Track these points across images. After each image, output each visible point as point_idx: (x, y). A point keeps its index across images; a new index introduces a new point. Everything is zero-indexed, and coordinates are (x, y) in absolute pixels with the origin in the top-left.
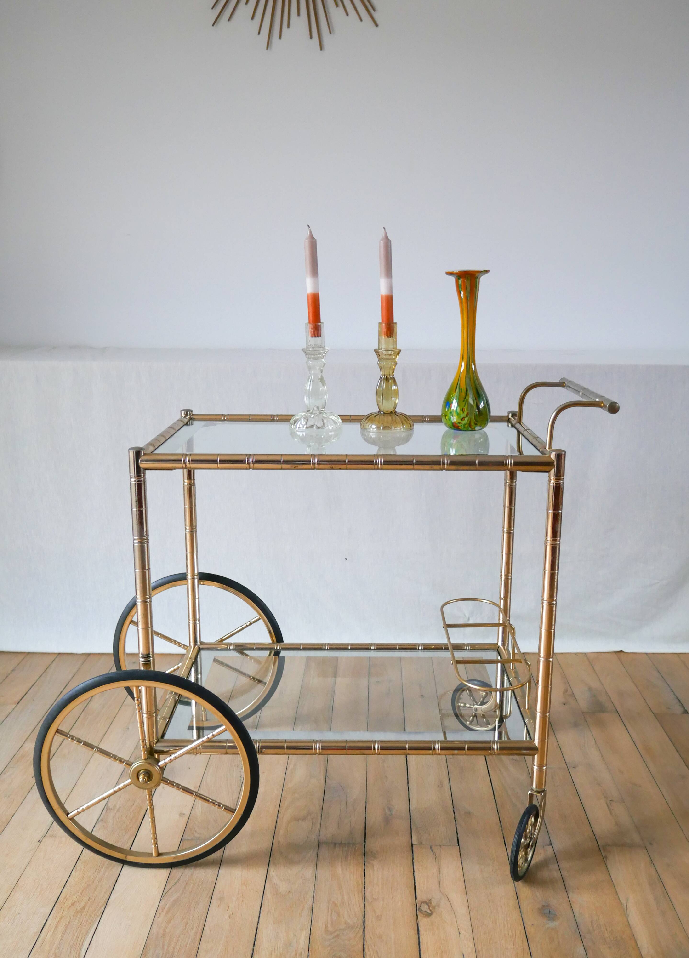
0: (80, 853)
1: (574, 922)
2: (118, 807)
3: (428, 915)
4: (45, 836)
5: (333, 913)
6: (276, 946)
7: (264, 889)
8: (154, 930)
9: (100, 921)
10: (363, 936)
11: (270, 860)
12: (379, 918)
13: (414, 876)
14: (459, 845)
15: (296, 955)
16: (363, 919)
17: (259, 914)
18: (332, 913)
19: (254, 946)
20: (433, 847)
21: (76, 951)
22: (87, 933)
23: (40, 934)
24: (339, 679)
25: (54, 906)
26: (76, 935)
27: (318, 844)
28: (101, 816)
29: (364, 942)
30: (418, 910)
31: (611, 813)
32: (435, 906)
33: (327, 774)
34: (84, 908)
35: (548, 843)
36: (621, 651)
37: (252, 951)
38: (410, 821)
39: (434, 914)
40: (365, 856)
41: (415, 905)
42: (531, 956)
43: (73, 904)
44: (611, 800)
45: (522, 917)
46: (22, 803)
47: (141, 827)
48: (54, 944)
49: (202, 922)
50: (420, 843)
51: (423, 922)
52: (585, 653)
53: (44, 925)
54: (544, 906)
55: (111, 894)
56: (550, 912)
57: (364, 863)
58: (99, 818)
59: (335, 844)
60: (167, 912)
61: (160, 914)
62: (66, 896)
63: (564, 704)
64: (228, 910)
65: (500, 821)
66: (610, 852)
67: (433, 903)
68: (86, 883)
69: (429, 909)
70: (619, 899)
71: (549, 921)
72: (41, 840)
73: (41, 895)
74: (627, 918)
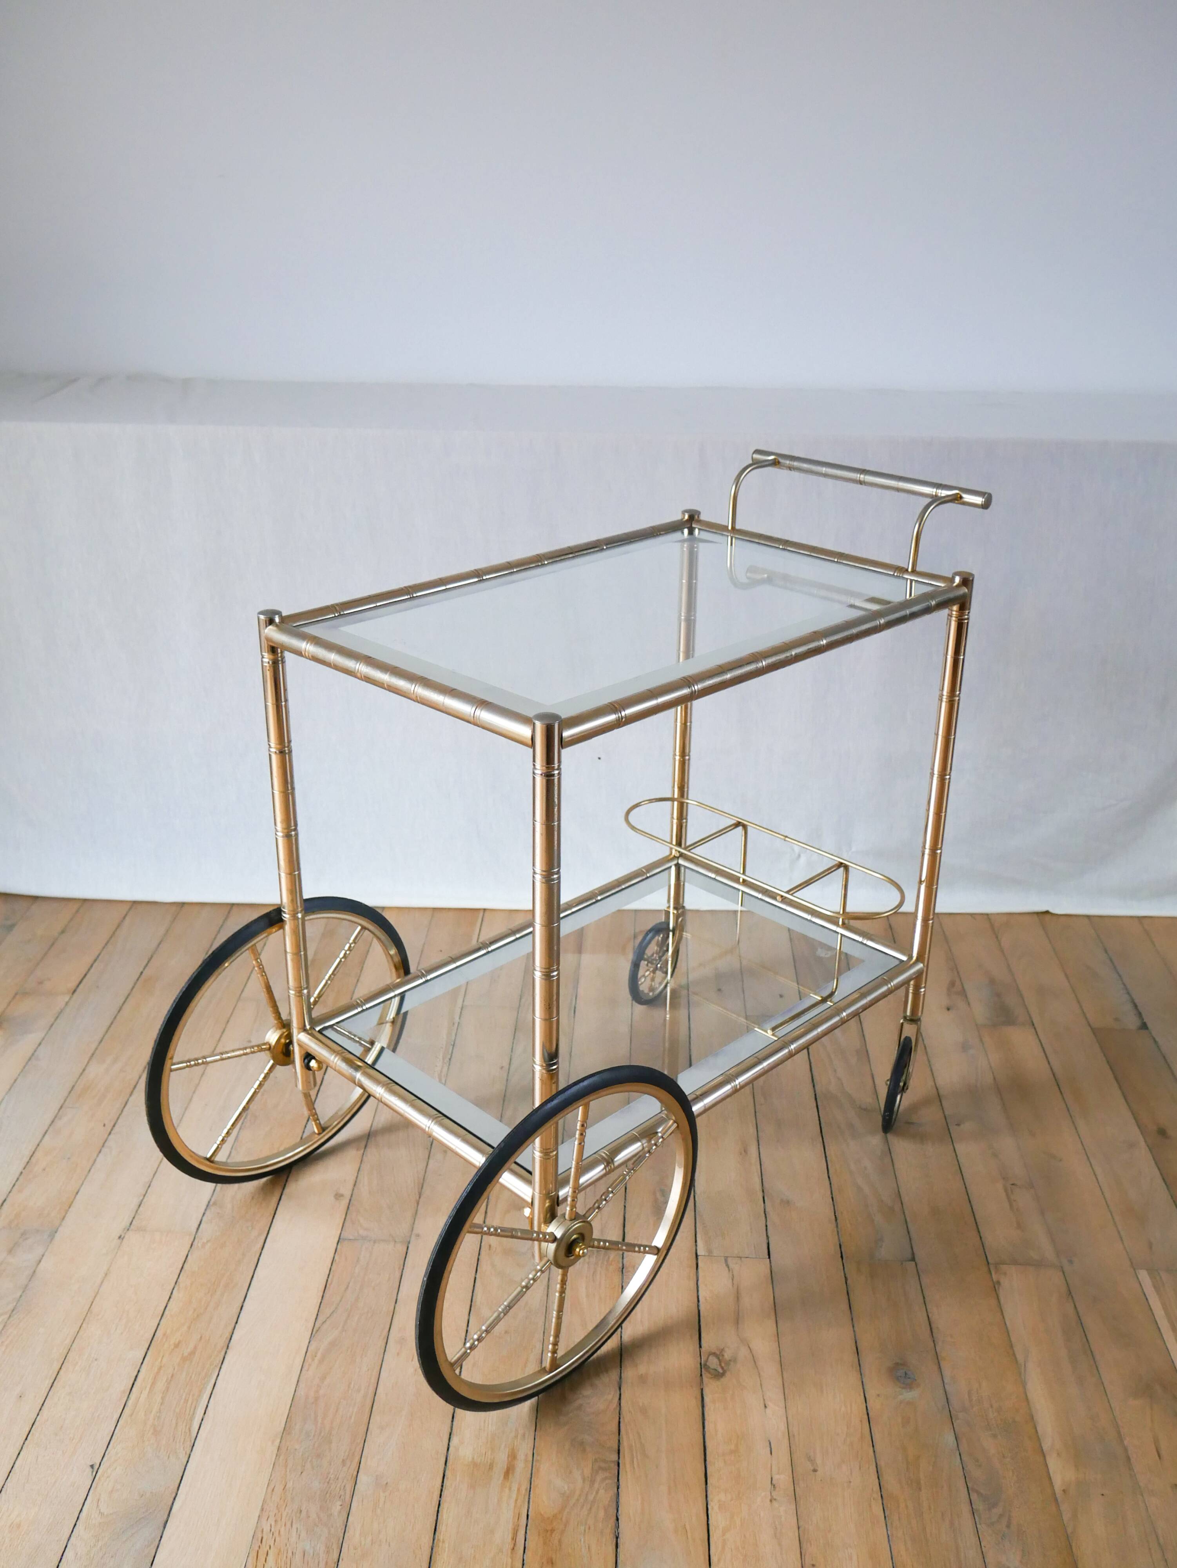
0: (184, 1260)
1: (942, 1391)
3: (718, 1375)
4: (128, 1230)
6: (487, 1422)
7: (468, 1326)
8: (301, 1392)
9: (218, 1374)
10: (618, 1408)
11: (477, 1276)
12: (643, 1379)
14: (769, 1258)
15: (516, 1437)
16: (618, 1379)
19: (452, 1421)
20: (729, 1260)
21: (184, 1424)
22: (200, 1395)
23: (130, 1394)
25: (148, 1349)
26: (184, 1397)
29: (620, 1418)
30: (703, 1366)
31: (1011, 1206)
32: (730, 1360)
33: (566, 1128)
34: (193, 1353)
35: (910, 1256)
36: (1047, 912)
37: (450, 1430)
38: (695, 1214)
39: (728, 1374)
40: (622, 1273)
41: (699, 1358)
42: (873, 1446)
43: (177, 1346)
44: (1013, 1184)
45: (862, 1382)
46: (90, 1171)
48: (151, 1412)
49: (374, 1381)
50: (710, 1253)
51: (712, 1388)
52: (987, 914)
53: (135, 1380)
54: (897, 1364)
55: (234, 1329)
56: (906, 1374)
57: (621, 1286)
58: (210, 1200)
60: (321, 1361)
61: (310, 1365)
62: (166, 1332)
63: (948, 1009)
64: (412, 1360)
65: (836, 1217)
66: (1005, 1274)
67: (727, 1355)
68: (195, 1310)
69: (720, 1365)
70: (1014, 1355)
71: (904, 1390)
72: (122, 1237)
73: (127, 1330)
74: (1024, 1387)
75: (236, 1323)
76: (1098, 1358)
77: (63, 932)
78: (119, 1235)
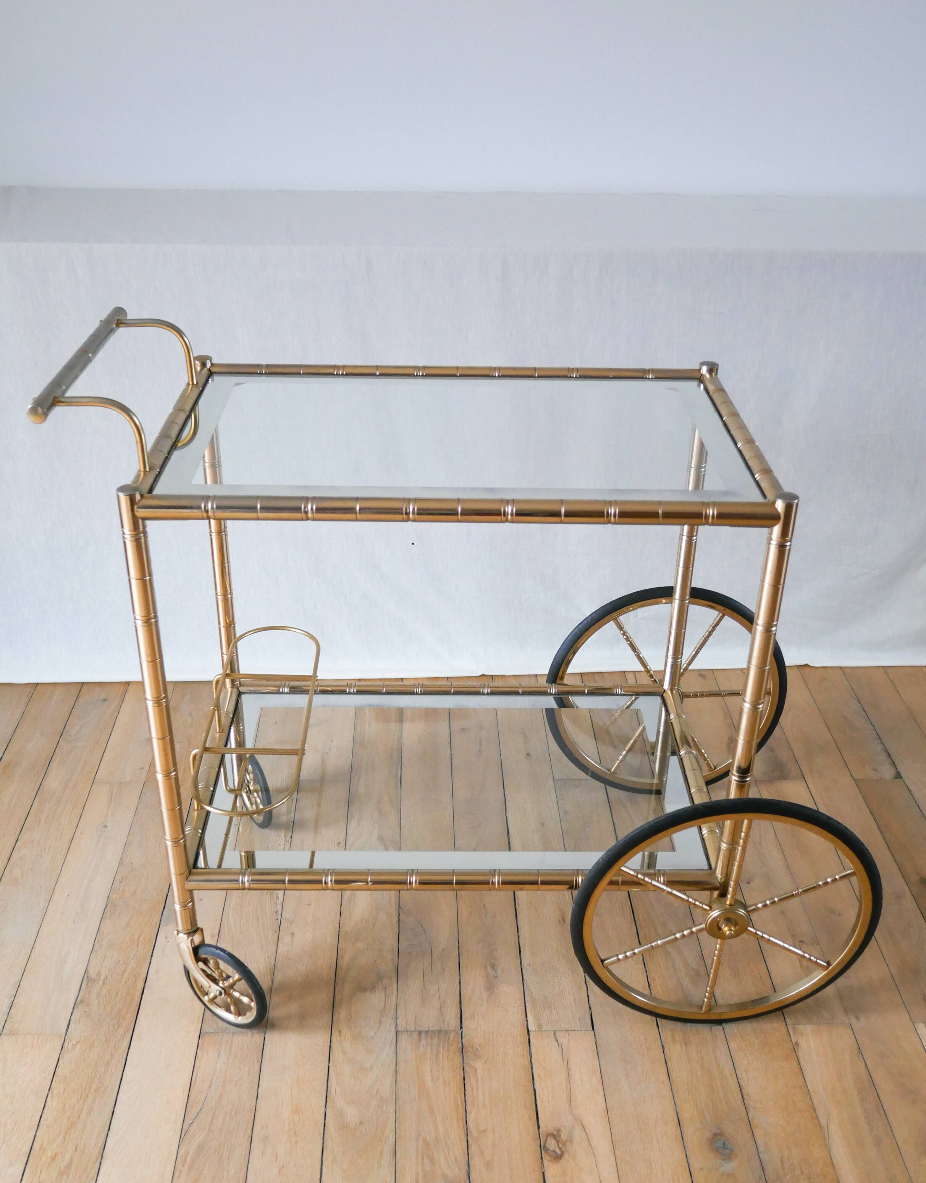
0: (56, 1064)
1: (757, 1161)
2: (102, 977)
3: (558, 1157)
5: (425, 1157)
7: (325, 1119)
11: (330, 1065)
12: (489, 1165)
13: (534, 1086)
14: (593, 1029)
16: (467, 1167)
17: (320, 1165)
18: (423, 1159)
20: (558, 1034)
24: (407, 726)
27: (395, 1033)
28: (80, 993)
30: (543, 1149)
32: (566, 1141)
33: (401, 904)
34: (69, 1166)
36: (806, 665)
38: (524, 988)
39: (566, 1156)
40: (463, 1054)
41: (539, 1140)
43: (54, 1158)
44: (801, 942)
45: (686, 1156)
47: (140, 1011)
50: (540, 1027)
51: (551, 1170)
54: (715, 1134)
56: (724, 1144)
57: (462, 1066)
58: (78, 997)
59: (420, 1033)
60: (190, 1168)
61: (181, 1171)
62: (43, 1144)
64: (276, 1160)
65: (649, 984)
66: (802, 1034)
67: (564, 1137)
68: (69, 1118)
69: (558, 1146)
70: (817, 1118)
71: (724, 1162)
73: (5, 1144)
74: (829, 1151)
75: (109, 1130)
76: (891, 1118)
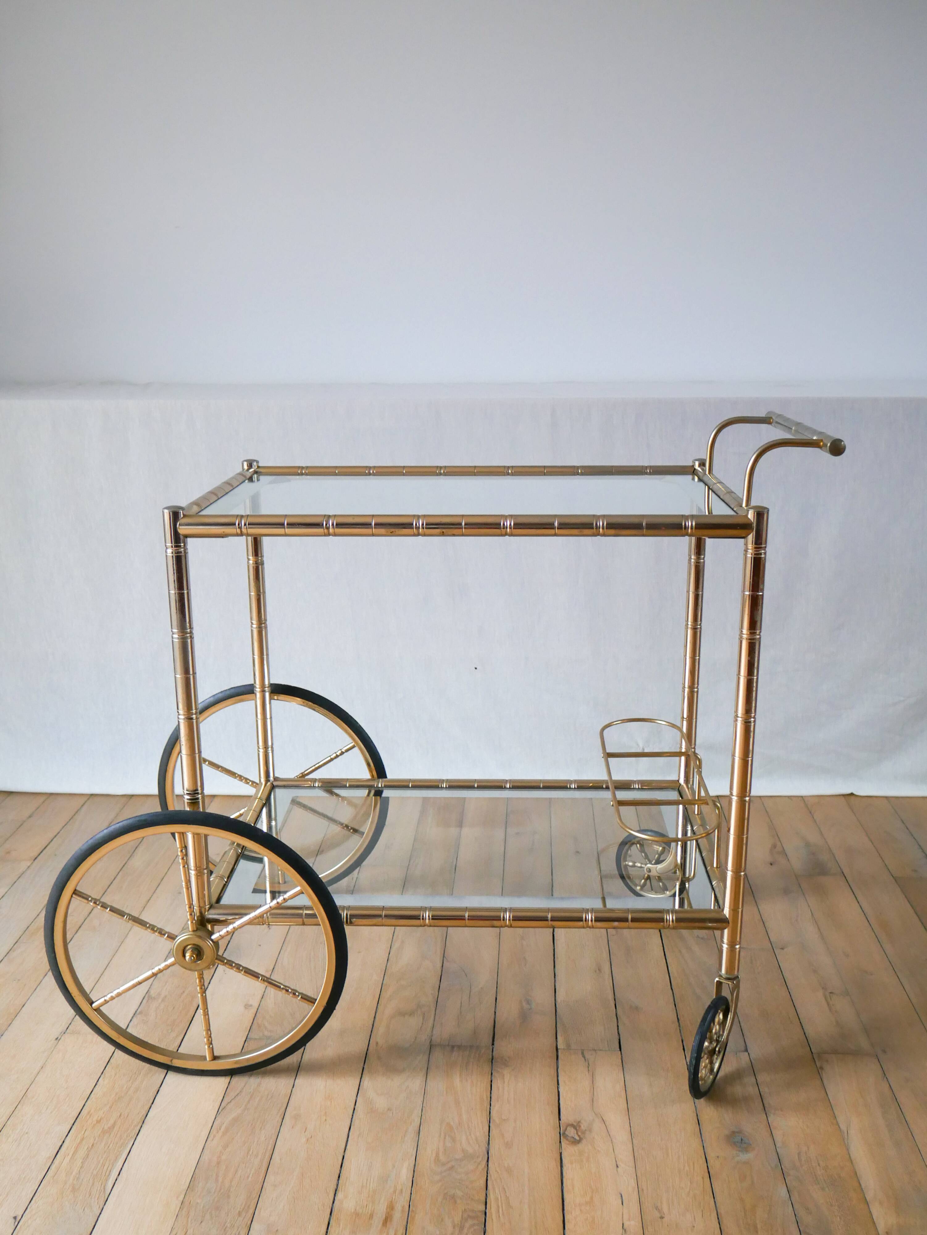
0: (111, 1055)
1: (775, 1154)
2: (162, 996)
3: (576, 1142)
4: (64, 1033)
5: (447, 1137)
6: (369, 1180)
7: (355, 1103)
8: (206, 1157)
9: (133, 1144)
10: (486, 1169)
11: (365, 1067)
12: (508, 1145)
13: (558, 1090)
14: (620, 1050)
15: (395, 1192)
16: (487, 1146)
17: (346, 1137)
18: (445, 1138)
19: (338, 1180)
20: (586, 1053)
21: (100, 1183)
22: (116, 1159)
23: (54, 1160)
24: (465, 831)
25: (73, 1124)
26: (101, 1162)
27: (429, 1046)
28: (140, 1007)
29: (487, 1176)
30: (562, 1135)
31: (830, 1010)
32: (586, 1130)
33: (445, 955)
34: (112, 1127)
35: (743, 1049)
36: (852, 794)
37: (335, 1187)
38: (556, 1018)
39: (584, 1141)
40: (492, 1063)
41: (558, 1129)
42: (714, 1198)
43: (98, 1122)
44: (830, 993)
45: (703, 1147)
46: (36, 989)
47: (193, 1021)
48: (72, 1173)
49: (270, 1147)
50: (568, 1046)
51: (569, 1151)
52: (802, 797)
53: (60, 1149)
54: (734, 1132)
55: (150, 1108)
56: (742, 1140)
57: (490, 1072)
58: (137, 1010)
59: (453, 1047)
60: (225, 1133)
61: (214, 1136)
62: (90, 1111)
63: (771, 864)
64: (305, 1132)
65: (678, 1019)
66: (827, 1061)
67: (583, 1127)
68: (116, 1094)
69: (577, 1134)
70: (838, 1124)
71: (740, 1153)
72: (59, 1039)
73: (56, 1110)
74: (848, 1150)
75: (152, 1103)
77: (30, 817)
78: (56, 1037)
